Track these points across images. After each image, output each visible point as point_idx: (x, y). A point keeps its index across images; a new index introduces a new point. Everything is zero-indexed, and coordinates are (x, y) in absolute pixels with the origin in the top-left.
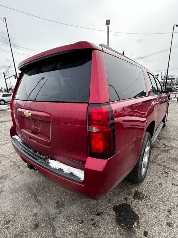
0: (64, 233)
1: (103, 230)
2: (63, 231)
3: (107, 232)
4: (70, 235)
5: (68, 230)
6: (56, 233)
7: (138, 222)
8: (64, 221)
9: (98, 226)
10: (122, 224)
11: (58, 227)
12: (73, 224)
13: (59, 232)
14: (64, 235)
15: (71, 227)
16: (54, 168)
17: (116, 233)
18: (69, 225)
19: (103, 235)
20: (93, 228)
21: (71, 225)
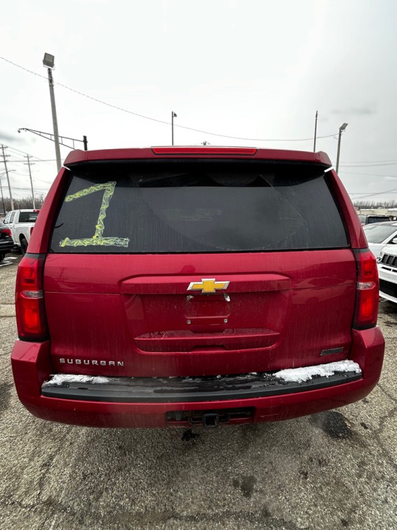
0: (307, 513)
1: (334, 460)
2: (302, 513)
3: (340, 457)
4: (316, 506)
5: (304, 503)
6: (298, 525)
7: (346, 419)
8: (284, 498)
9: (325, 460)
10: (341, 435)
11: (290, 515)
12: (299, 489)
13: (299, 519)
14: (309, 515)
15: (304, 496)
16: (305, 380)
17: (348, 450)
18: (298, 496)
19: (342, 465)
20: (324, 469)
21: (300, 492)
